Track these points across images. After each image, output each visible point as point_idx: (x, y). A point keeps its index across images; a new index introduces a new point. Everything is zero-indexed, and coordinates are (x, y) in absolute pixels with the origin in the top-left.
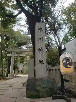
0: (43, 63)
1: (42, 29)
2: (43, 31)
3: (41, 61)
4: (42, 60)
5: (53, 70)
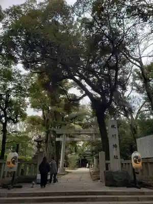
1: (114, 126)
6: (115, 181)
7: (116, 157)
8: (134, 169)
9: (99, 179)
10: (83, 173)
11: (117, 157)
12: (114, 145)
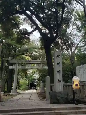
1: (59, 56)
5: (66, 86)
6: (58, 100)
7: (59, 81)
8: (73, 91)
9: (45, 98)
10: (31, 93)
12: (58, 72)
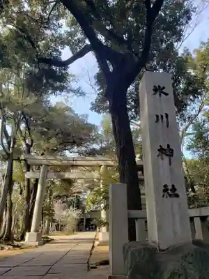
0: (177, 196)
1: (164, 90)
2: (166, 94)
3: (170, 187)
4: (173, 186)
7: (170, 191)
11: (174, 189)
